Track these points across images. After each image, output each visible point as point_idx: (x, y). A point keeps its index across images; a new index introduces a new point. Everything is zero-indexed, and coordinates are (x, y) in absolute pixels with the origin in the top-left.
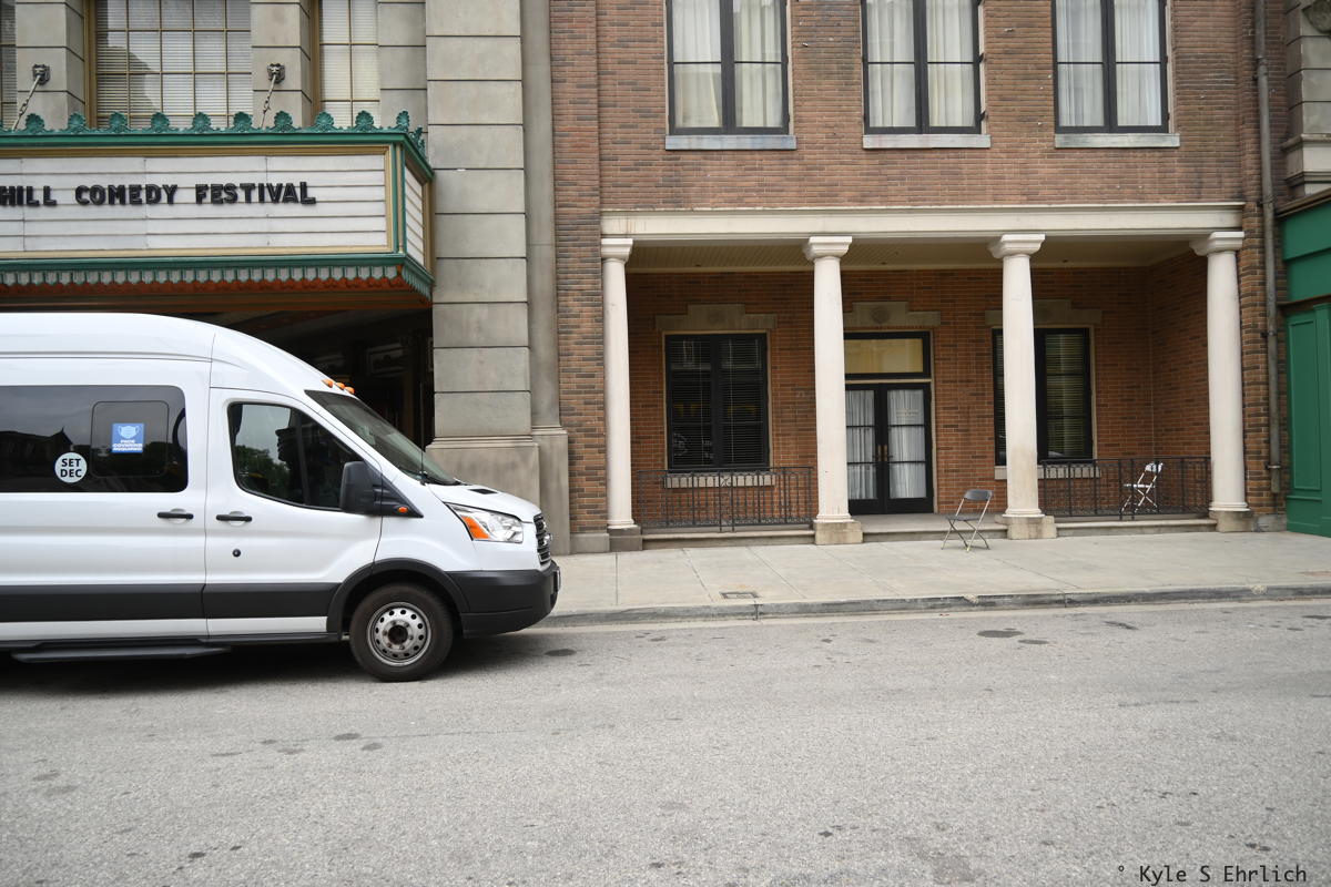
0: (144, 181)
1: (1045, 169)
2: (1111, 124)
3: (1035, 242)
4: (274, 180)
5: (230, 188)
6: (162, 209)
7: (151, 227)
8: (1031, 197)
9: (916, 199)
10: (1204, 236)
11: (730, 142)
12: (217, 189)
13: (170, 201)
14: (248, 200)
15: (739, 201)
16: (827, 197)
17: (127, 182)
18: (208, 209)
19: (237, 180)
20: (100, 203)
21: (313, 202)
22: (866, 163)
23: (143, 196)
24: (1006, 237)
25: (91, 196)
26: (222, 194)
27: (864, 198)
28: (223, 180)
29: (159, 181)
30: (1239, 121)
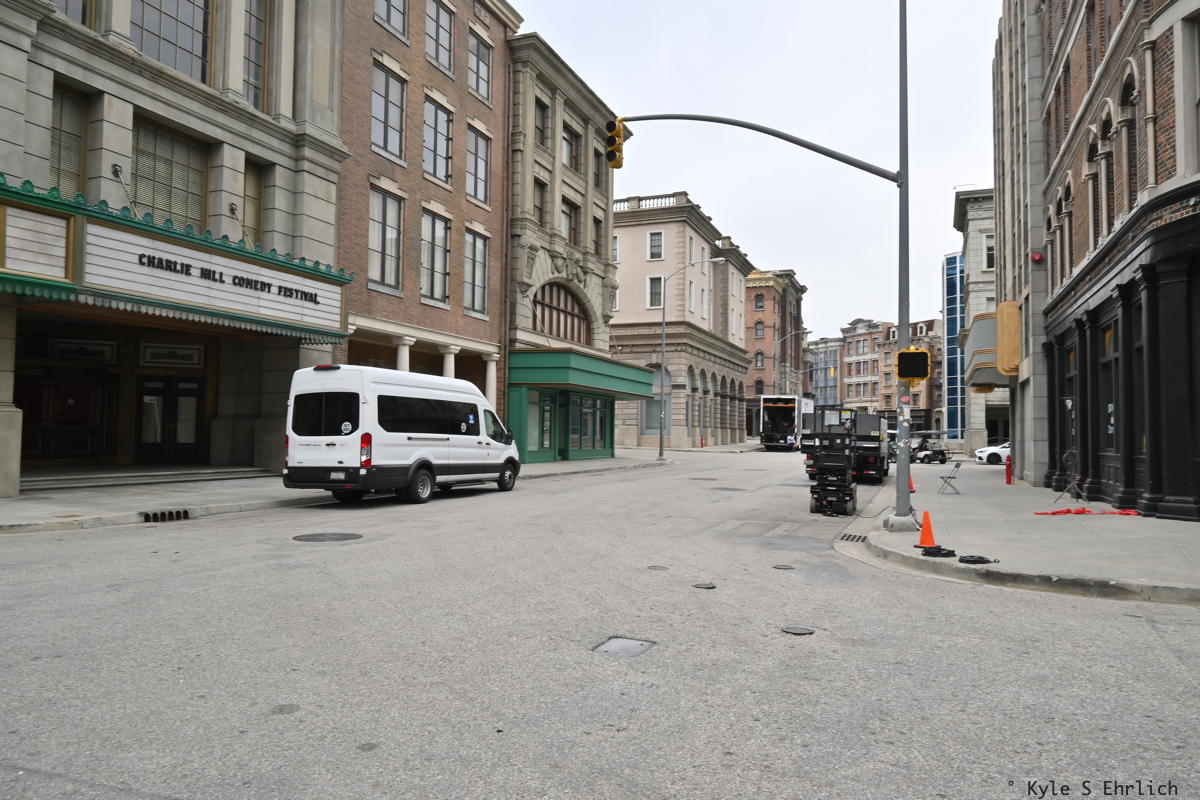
0: (261, 279)
1: (461, 322)
2: (473, 309)
3: (456, 349)
4: (306, 290)
5: (290, 290)
6: (264, 295)
7: (262, 303)
8: (458, 332)
9: (433, 327)
10: (489, 354)
11: (381, 289)
12: (286, 289)
13: (269, 291)
14: (297, 297)
15: (387, 317)
16: (408, 320)
17: (254, 278)
18: (282, 298)
19: (294, 287)
20: (241, 286)
21: (318, 303)
22: (421, 308)
23: (259, 287)
24: (453, 347)
25: (239, 282)
26: (287, 292)
27: (420, 323)
28: (289, 286)
29: (266, 280)
30: (501, 316)
